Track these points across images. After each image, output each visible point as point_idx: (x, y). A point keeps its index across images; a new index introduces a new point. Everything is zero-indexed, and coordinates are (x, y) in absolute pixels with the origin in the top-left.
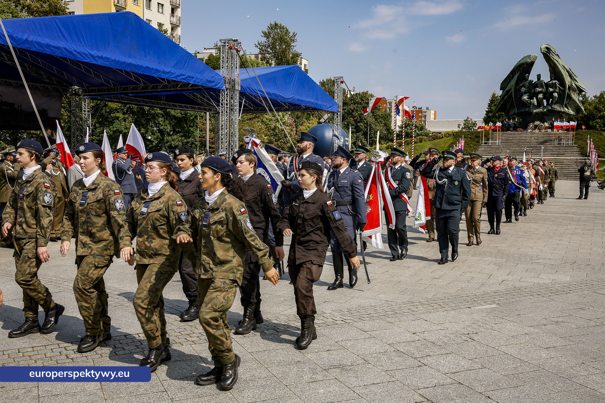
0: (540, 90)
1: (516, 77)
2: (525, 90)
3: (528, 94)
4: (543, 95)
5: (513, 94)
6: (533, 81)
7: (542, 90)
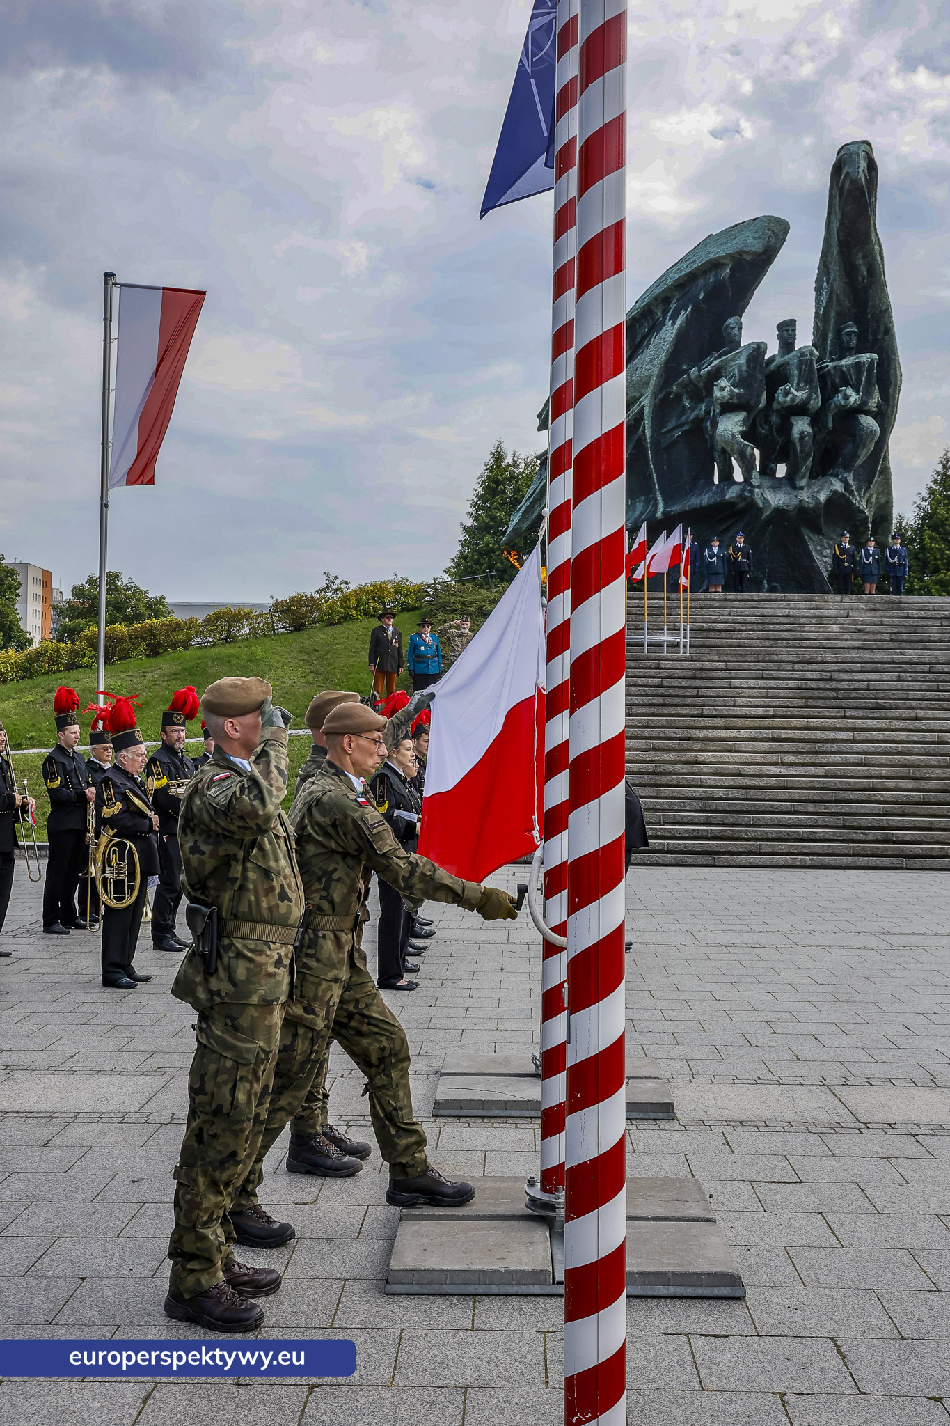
0: (801, 395)
1: (668, 334)
2: (732, 394)
3: (740, 416)
4: (812, 424)
5: (647, 422)
6: (765, 352)
7: (809, 397)
